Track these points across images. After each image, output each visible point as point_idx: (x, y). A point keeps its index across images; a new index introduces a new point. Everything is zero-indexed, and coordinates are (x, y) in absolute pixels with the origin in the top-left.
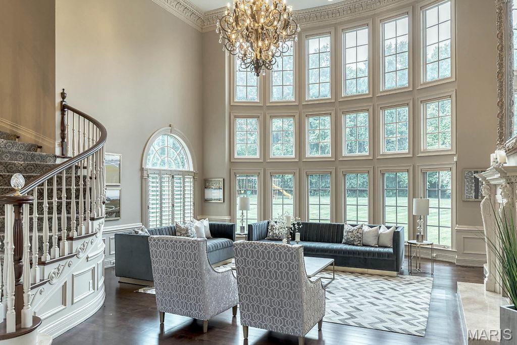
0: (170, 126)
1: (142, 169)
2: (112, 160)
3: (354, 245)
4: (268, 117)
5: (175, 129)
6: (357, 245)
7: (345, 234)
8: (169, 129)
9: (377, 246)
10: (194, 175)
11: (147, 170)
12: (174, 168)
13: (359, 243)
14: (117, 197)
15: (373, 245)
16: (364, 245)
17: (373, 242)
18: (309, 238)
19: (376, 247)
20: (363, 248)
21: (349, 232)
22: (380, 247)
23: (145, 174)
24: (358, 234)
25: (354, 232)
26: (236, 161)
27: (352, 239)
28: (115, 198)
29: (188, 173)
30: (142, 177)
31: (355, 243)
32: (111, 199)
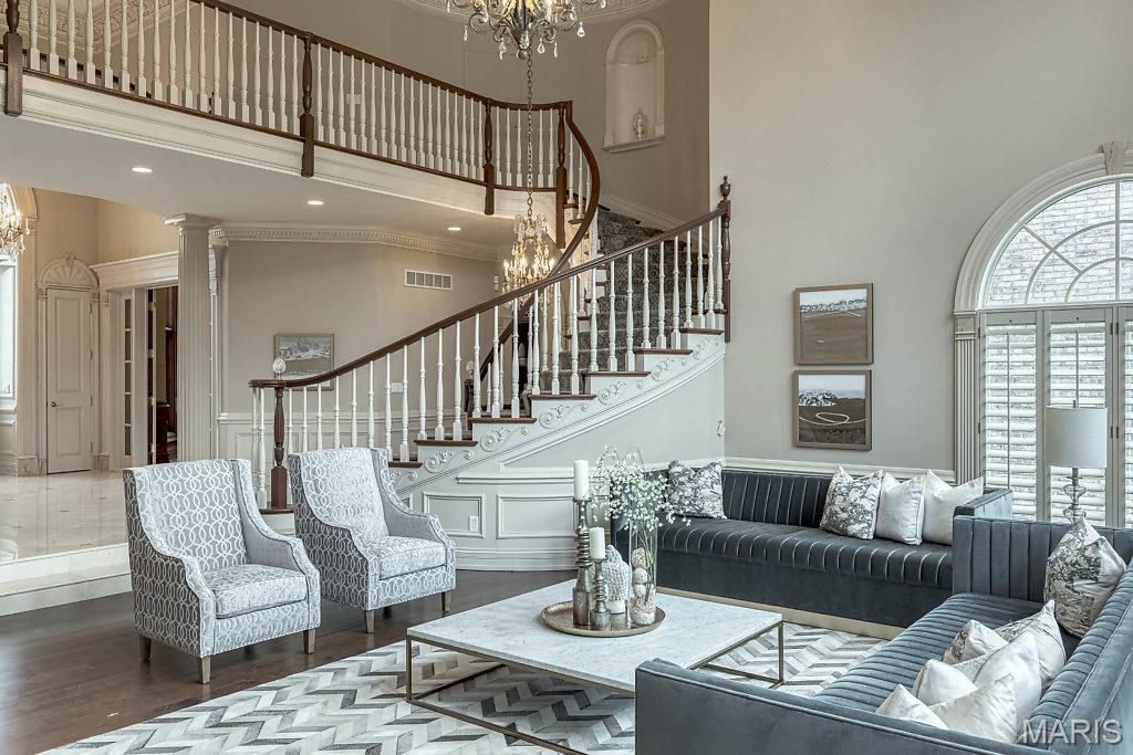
0: (1100, 150)
1: (953, 315)
2: (841, 303)
11: (975, 316)
14: (854, 392)
23: (964, 329)
28: (850, 396)
30: (954, 338)
32: (839, 397)
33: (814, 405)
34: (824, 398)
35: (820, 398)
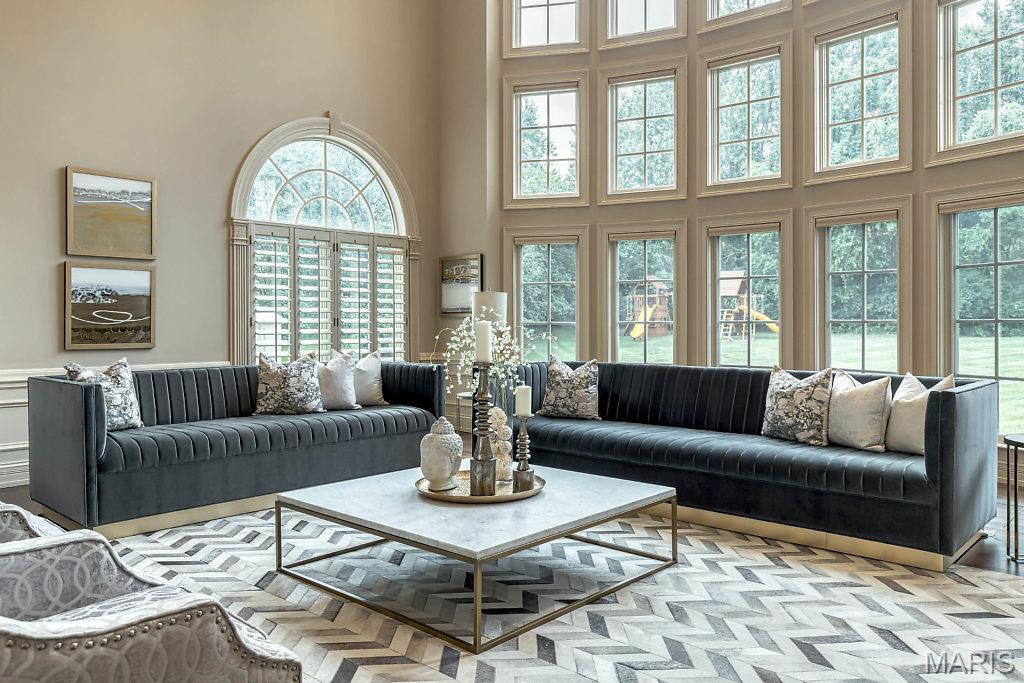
0: (327, 115)
1: (229, 222)
2: (123, 192)
3: (796, 442)
4: (602, 81)
5: (343, 123)
6: (805, 444)
7: (769, 403)
8: (324, 124)
9: (880, 448)
10: (409, 248)
11: (247, 226)
12: (344, 224)
13: (814, 437)
14: (140, 289)
15: (863, 445)
16: (833, 445)
17: (866, 434)
18: (664, 414)
19: (876, 453)
20: (831, 457)
21: (781, 395)
22: (889, 451)
23: (240, 235)
24: (811, 404)
25: (799, 397)
26: (519, 206)
27: (789, 421)
28: (133, 293)
29: (390, 241)
30: (230, 242)
31: (801, 436)
32: (120, 294)
33: (91, 302)
34: (103, 294)
35: (98, 294)
